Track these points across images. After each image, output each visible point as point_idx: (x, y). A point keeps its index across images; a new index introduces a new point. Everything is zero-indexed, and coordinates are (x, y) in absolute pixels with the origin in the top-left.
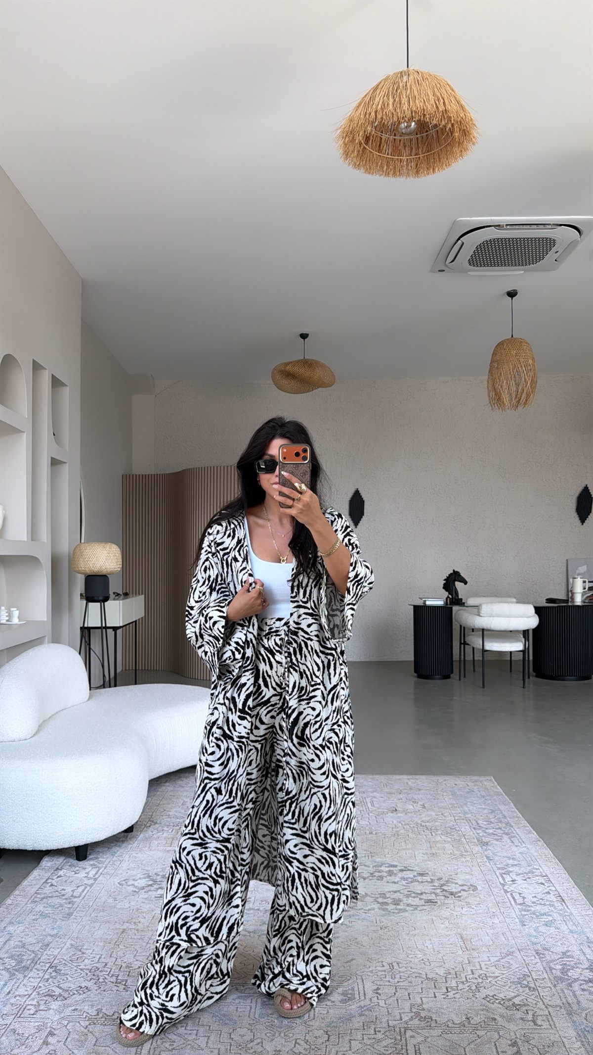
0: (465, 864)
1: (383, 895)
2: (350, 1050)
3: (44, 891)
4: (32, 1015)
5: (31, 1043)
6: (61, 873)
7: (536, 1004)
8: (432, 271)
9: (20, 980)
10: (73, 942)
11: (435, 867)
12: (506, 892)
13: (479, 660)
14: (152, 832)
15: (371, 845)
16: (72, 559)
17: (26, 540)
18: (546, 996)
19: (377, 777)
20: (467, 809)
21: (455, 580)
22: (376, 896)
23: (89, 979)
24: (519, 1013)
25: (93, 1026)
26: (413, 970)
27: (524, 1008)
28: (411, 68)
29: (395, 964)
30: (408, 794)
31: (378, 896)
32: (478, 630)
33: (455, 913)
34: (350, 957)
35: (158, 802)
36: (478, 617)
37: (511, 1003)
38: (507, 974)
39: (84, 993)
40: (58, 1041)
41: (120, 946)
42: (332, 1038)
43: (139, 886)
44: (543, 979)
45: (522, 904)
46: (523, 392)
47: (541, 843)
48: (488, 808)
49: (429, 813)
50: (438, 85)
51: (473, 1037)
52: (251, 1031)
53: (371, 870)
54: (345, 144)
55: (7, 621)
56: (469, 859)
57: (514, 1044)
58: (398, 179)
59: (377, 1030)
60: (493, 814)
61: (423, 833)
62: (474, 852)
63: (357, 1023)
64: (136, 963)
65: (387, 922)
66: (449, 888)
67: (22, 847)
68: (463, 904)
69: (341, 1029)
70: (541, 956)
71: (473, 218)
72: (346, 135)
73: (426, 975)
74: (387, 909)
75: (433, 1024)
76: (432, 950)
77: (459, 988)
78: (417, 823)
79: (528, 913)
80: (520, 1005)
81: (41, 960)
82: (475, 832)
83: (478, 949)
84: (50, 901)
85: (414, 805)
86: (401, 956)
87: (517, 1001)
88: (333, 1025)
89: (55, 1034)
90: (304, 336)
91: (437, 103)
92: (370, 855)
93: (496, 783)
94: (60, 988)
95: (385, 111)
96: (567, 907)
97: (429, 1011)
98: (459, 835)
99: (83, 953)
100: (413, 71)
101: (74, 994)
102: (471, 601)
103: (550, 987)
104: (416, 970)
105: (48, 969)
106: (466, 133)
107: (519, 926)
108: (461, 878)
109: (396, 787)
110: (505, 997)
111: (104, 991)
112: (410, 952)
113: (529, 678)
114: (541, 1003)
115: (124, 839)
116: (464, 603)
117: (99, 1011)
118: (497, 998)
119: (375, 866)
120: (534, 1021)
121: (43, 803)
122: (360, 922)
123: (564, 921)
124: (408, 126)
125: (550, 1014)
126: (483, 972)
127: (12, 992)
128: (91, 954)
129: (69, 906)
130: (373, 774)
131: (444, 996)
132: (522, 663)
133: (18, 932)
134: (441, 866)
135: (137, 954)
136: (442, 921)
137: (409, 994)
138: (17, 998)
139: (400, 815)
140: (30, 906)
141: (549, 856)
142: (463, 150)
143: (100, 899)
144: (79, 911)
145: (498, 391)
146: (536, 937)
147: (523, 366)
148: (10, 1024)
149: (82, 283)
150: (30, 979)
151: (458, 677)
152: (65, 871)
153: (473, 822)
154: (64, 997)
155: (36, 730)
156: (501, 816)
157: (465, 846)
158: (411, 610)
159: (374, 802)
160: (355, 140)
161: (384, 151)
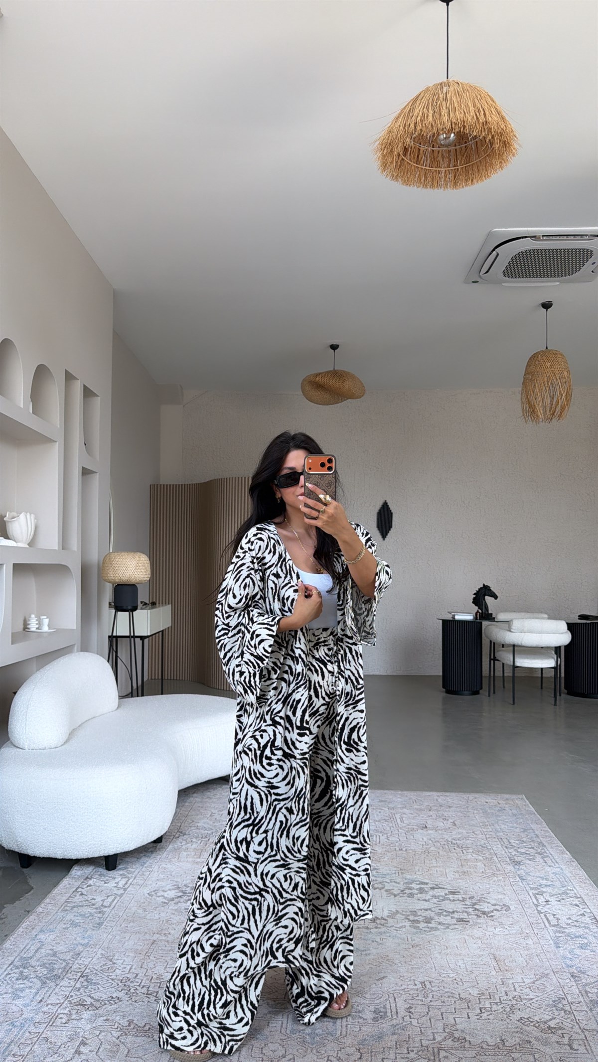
0: (497, 884)
1: (414, 913)
3: (75, 900)
4: (65, 1024)
5: (63, 1052)
6: (91, 882)
7: (572, 1028)
8: (466, 282)
9: (52, 989)
10: (103, 952)
11: (467, 885)
12: (539, 912)
13: (508, 676)
14: (181, 843)
15: (401, 862)
16: (102, 567)
17: (57, 549)
18: (582, 1020)
19: (405, 793)
20: (498, 827)
21: (485, 595)
22: (408, 914)
23: (120, 989)
24: (554, 1036)
25: (124, 1037)
26: (446, 990)
27: (560, 1032)
28: (451, 79)
29: (427, 983)
30: (438, 811)
32: (509, 645)
33: (488, 934)
34: (382, 975)
35: (187, 813)
36: (509, 633)
37: (546, 1026)
38: (542, 997)
39: (115, 1003)
40: (90, 1051)
41: (151, 958)
42: (365, 1056)
43: (169, 897)
44: (579, 1002)
45: (556, 925)
46: (558, 404)
47: (575, 863)
48: (519, 826)
49: (460, 830)
50: (479, 96)
52: (283, 1047)
53: (402, 887)
54: (384, 156)
55: (37, 628)
56: (501, 878)
58: (436, 190)
59: (410, 1049)
60: (525, 833)
61: (454, 851)
62: (507, 872)
63: (390, 1041)
64: (166, 974)
65: (418, 939)
66: (482, 907)
67: (53, 856)
68: (496, 924)
69: (373, 1047)
70: (577, 978)
71: (509, 229)
72: (385, 147)
73: (459, 995)
74: (419, 927)
75: (467, 1045)
76: (464, 970)
77: (493, 1009)
78: (447, 841)
79: (563, 935)
80: (555, 1028)
81: (72, 969)
82: (507, 851)
83: (512, 970)
84: (80, 910)
85: (445, 822)
86: (434, 975)
87: (552, 1024)
88: (365, 1043)
89: (87, 1044)
90: (334, 347)
91: (478, 114)
92: (400, 872)
93: (527, 802)
94: (92, 998)
95: (424, 122)
97: (463, 1031)
98: (490, 854)
99: (114, 963)
100: (453, 82)
101: (106, 1004)
102: (501, 617)
103: (586, 1011)
104: (450, 990)
105: (79, 979)
106: (506, 144)
107: (553, 948)
108: (493, 898)
109: (426, 804)
110: (540, 1019)
111: (136, 1001)
112: (442, 971)
113: (560, 695)
114: (577, 1026)
115: (153, 849)
116: (494, 618)
117: (130, 1022)
118: (532, 1020)
119: (406, 883)
120: (570, 1045)
121: (74, 812)
122: (391, 940)
124: (447, 138)
125: (586, 1038)
126: (517, 994)
127: (44, 1001)
128: (122, 964)
129: (99, 915)
130: (402, 790)
131: (478, 1017)
132: (553, 680)
133: (49, 940)
134: (472, 884)
135: (168, 966)
136: (474, 941)
137: (442, 1014)
138: (49, 1006)
139: (430, 832)
140: (60, 914)
141: (584, 877)
142: (503, 162)
143: (130, 909)
144: (110, 921)
145: (532, 403)
146: (571, 959)
147: (558, 378)
148: (43, 1032)
149: (114, 293)
150: (61, 988)
151: (488, 693)
152: (95, 880)
153: (505, 840)
154: (95, 1007)
155: (67, 738)
156: (533, 835)
157: (497, 864)
158: (440, 624)
159: (404, 819)
160: (394, 152)
161: (422, 162)
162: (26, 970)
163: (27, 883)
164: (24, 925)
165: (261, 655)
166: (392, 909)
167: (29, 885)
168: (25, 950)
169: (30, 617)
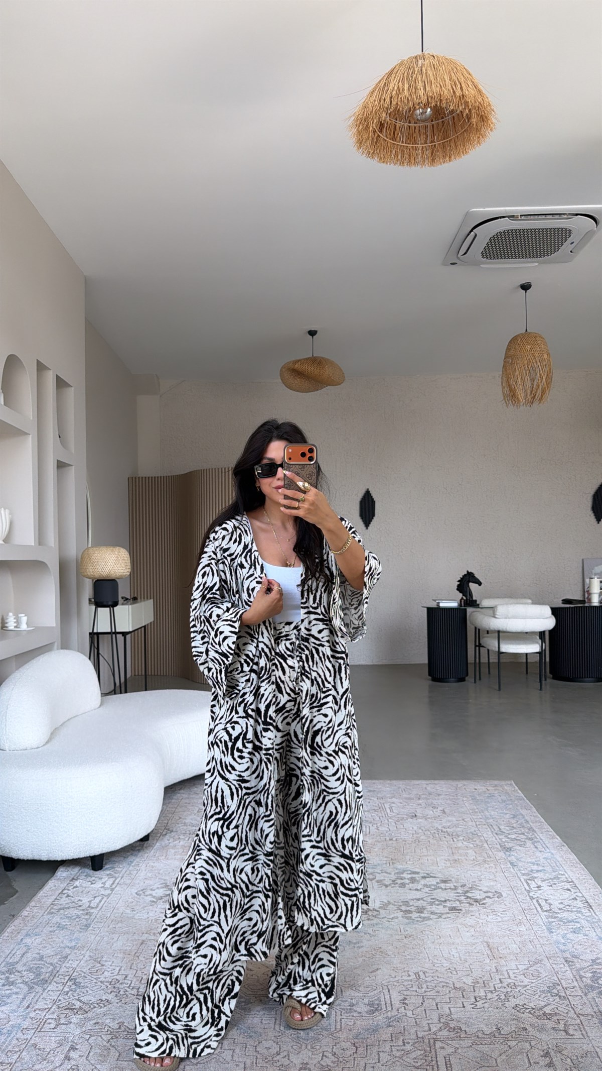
0: (488, 870)
1: (406, 903)
2: (379, 1062)
3: (61, 902)
4: (53, 1029)
5: (52, 1058)
6: (77, 883)
7: (567, 1013)
8: (444, 264)
9: (39, 994)
10: (91, 954)
11: (458, 873)
12: (532, 898)
13: (493, 662)
14: (169, 840)
15: (392, 852)
16: (81, 563)
17: (33, 544)
18: (577, 1005)
19: (394, 782)
20: (487, 814)
21: (469, 581)
22: (399, 904)
23: (109, 991)
24: (550, 1022)
25: (115, 1040)
26: (440, 980)
27: (556, 1018)
28: (426, 52)
29: (421, 974)
30: (427, 799)
31: (401, 904)
32: (494, 631)
33: (481, 921)
34: (375, 967)
35: (174, 810)
36: (493, 619)
37: (541, 1012)
38: (537, 983)
39: (105, 1006)
40: (80, 1056)
41: (140, 957)
42: (360, 1050)
43: (156, 895)
44: (574, 987)
45: (549, 911)
46: (539, 387)
47: (566, 848)
48: (509, 812)
49: (450, 818)
50: (455, 69)
51: (504, 1047)
52: (277, 1044)
53: (393, 877)
54: (359, 132)
55: (15, 627)
56: (492, 865)
57: (547, 1054)
58: (413, 167)
59: (405, 1041)
60: (515, 819)
61: (445, 839)
62: (498, 858)
63: (385, 1034)
65: (411, 930)
66: (473, 895)
67: (37, 858)
68: (488, 911)
69: (368, 1041)
70: (570, 963)
71: (486, 209)
72: (360, 123)
73: (454, 984)
74: (411, 917)
75: (463, 1035)
76: (458, 959)
77: (488, 997)
78: (437, 829)
79: (555, 920)
80: (550, 1014)
81: (60, 973)
82: (497, 838)
83: (506, 957)
84: (67, 913)
85: (434, 811)
86: (427, 966)
87: (547, 1010)
88: (360, 1036)
89: (77, 1049)
90: (312, 333)
91: (454, 88)
92: (391, 862)
93: (517, 788)
94: (81, 1001)
95: (400, 96)
96: (595, 913)
97: (458, 1021)
98: (481, 841)
99: (102, 965)
100: (429, 55)
101: (95, 1007)
102: (486, 603)
103: (581, 996)
104: (444, 980)
105: (67, 982)
106: (484, 119)
107: (546, 933)
108: (485, 885)
109: (415, 792)
110: (535, 1006)
111: (126, 1003)
112: (436, 961)
113: (546, 680)
114: (572, 1012)
115: (140, 848)
117: (121, 1025)
118: (527, 1007)
119: (397, 873)
120: (566, 1031)
121: (57, 813)
122: (383, 931)
123: (593, 928)
124: (424, 113)
125: (582, 1023)
126: (512, 981)
127: (31, 1006)
128: (111, 966)
129: (87, 917)
130: (390, 780)
131: (473, 1006)
132: (538, 665)
133: (36, 944)
134: (464, 872)
136: (467, 929)
137: (437, 1005)
138: (37, 1012)
139: (420, 820)
140: (46, 917)
141: (574, 862)
142: (481, 137)
143: (118, 909)
144: (97, 922)
145: (513, 387)
146: (564, 944)
147: (538, 361)
148: (31, 1039)
149: (85, 280)
150: (49, 992)
151: (473, 679)
152: (81, 881)
153: (495, 827)
154: (84, 1010)
155: (48, 737)
156: (523, 821)
157: (488, 852)
158: (425, 612)
159: (393, 808)
160: (369, 128)
161: (398, 138)
162: (13, 976)
163: (11, 886)
164: (9, 930)
165: (225, 652)
166: (384, 900)
167: (14, 889)
168: (11, 955)
169: (8, 615)
